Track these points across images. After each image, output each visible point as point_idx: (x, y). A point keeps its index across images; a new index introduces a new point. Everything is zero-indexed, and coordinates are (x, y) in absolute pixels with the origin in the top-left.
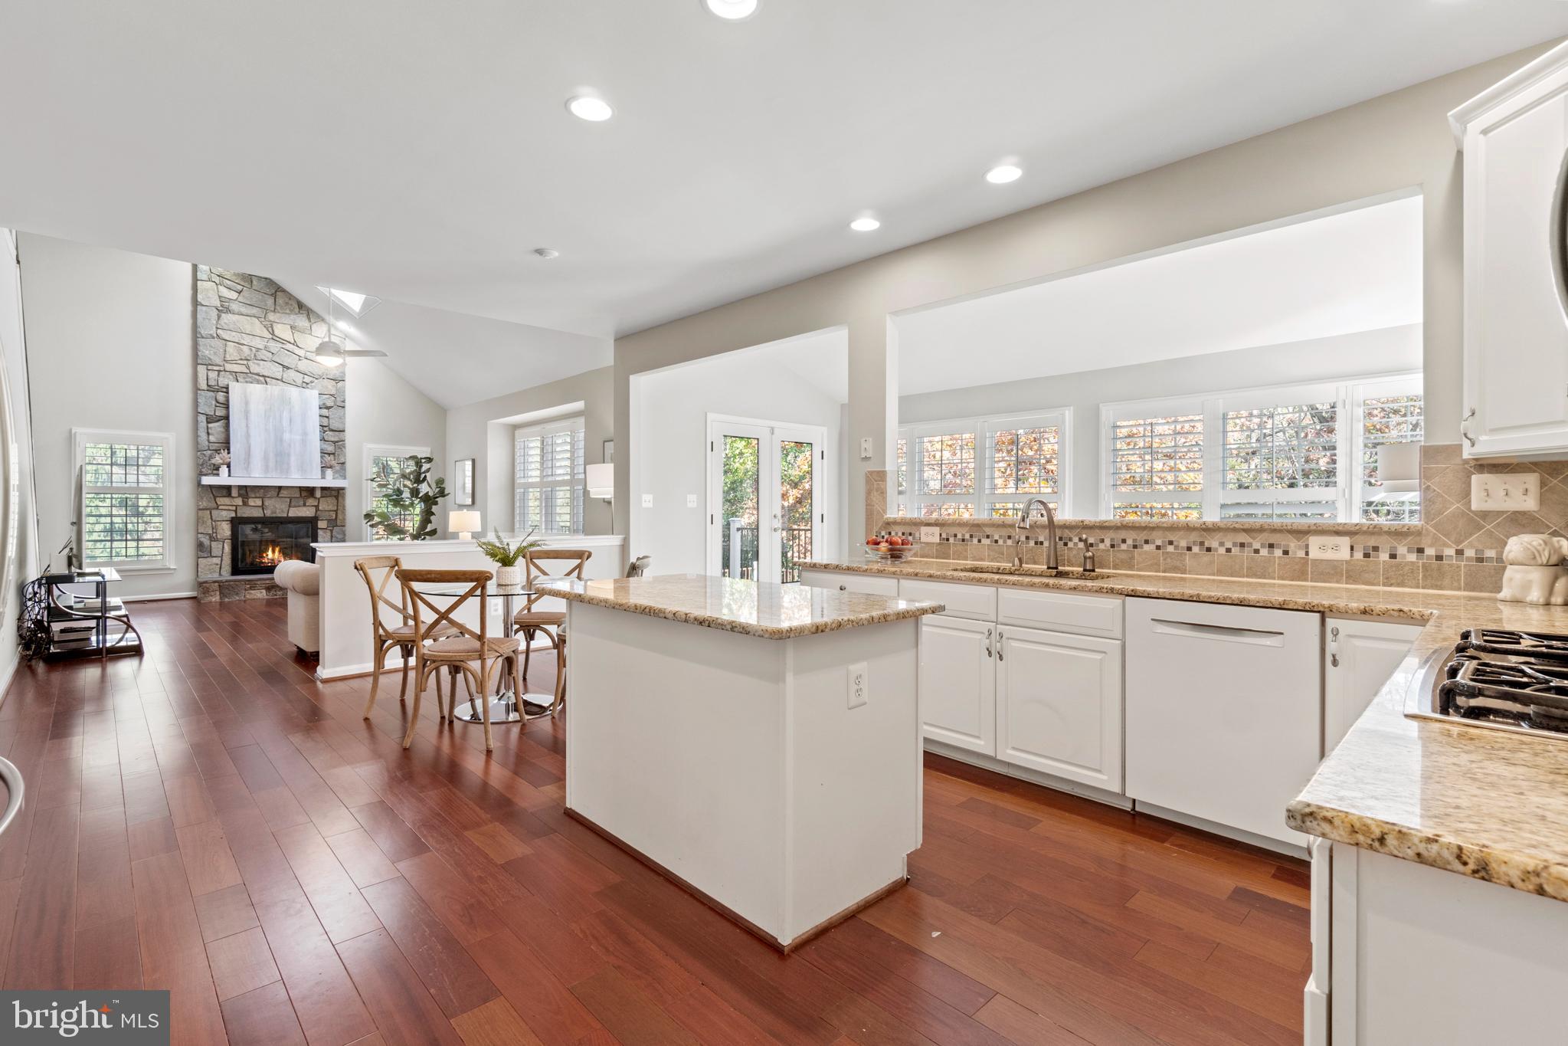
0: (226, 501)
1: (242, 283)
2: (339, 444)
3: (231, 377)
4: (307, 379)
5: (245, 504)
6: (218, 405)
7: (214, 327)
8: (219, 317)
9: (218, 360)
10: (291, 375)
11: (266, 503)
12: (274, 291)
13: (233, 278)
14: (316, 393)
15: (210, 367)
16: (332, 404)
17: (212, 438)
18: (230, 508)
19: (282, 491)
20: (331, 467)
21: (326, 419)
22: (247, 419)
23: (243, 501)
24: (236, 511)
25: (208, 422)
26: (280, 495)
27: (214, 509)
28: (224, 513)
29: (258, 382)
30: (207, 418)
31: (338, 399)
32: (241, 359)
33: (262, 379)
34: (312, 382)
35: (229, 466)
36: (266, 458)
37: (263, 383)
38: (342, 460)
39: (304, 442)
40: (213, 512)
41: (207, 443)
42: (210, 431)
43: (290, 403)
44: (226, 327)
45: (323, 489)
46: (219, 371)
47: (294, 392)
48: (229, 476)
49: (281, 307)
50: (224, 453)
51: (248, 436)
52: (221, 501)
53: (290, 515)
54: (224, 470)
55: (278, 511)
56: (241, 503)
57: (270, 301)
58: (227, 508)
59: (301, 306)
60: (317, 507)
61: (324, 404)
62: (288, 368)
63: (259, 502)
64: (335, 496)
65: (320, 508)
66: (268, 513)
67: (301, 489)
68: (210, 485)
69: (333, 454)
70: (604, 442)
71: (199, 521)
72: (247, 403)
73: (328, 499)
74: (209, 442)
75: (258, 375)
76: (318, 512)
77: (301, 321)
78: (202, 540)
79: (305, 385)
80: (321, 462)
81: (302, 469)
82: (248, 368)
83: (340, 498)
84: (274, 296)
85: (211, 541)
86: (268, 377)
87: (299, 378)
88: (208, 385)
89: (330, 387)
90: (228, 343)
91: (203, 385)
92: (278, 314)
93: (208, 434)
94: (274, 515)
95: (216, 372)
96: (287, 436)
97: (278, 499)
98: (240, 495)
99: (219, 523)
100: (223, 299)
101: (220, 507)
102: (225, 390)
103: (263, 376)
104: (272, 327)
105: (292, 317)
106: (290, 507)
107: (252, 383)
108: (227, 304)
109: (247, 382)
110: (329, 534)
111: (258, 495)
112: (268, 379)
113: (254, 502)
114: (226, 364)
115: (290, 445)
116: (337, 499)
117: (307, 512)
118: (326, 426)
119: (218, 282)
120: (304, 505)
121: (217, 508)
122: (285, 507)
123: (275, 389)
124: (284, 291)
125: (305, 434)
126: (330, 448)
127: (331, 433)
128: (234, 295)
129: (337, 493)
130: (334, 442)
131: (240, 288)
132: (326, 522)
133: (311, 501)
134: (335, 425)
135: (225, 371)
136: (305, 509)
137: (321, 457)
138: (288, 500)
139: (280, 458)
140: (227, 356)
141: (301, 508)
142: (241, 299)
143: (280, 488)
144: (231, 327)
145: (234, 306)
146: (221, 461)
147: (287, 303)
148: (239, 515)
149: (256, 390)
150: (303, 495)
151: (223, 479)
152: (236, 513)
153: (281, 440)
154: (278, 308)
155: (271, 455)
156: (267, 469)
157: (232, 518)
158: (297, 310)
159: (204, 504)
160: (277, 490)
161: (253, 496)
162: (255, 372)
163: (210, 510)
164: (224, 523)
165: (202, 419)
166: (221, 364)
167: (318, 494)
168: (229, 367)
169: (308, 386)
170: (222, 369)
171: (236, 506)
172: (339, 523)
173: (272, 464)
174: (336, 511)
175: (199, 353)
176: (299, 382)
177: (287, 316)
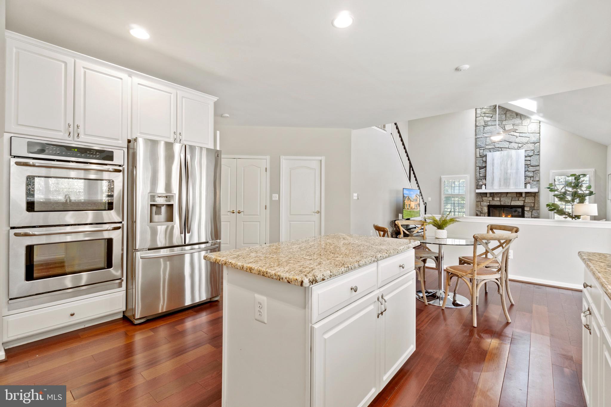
0: (486, 198)
1: (493, 113)
2: (536, 172)
3: (488, 151)
4: (520, 145)
5: (493, 200)
6: (483, 162)
7: (482, 133)
8: (484, 129)
9: (483, 146)
10: (513, 145)
11: (502, 199)
12: (505, 112)
13: (489, 112)
14: (524, 150)
15: (480, 149)
16: (532, 154)
17: (481, 175)
18: (488, 201)
19: (508, 194)
20: (529, 183)
21: (529, 161)
22: (493, 166)
23: (492, 199)
24: (489, 202)
25: (480, 169)
26: (507, 196)
27: (482, 201)
28: (485, 203)
29: (498, 151)
30: (479, 168)
31: (535, 151)
32: (492, 143)
33: (500, 149)
34: (522, 146)
35: (485, 186)
36: (500, 181)
37: (501, 151)
38: (538, 179)
39: (517, 173)
40: (481, 203)
41: (479, 177)
42: (480, 172)
43: (511, 157)
44: (486, 132)
45: (526, 193)
46: (484, 149)
47: (513, 152)
48: (485, 189)
49: (509, 118)
50: (484, 181)
51: (493, 173)
52: (484, 198)
53: (512, 204)
54: (484, 187)
55: (506, 202)
56: (491, 199)
57: (504, 116)
58: (486, 201)
59: (517, 114)
60: (524, 201)
61: (528, 155)
62: (511, 142)
63: (498, 199)
64: (533, 196)
65: (526, 201)
66: (502, 203)
67: (517, 193)
68: (480, 193)
69: (533, 177)
71: (477, 206)
72: (493, 160)
73: (530, 197)
74: (480, 177)
75: (499, 148)
76: (525, 203)
77: (518, 121)
78: (477, 213)
79: (519, 148)
80: (525, 181)
81: (516, 184)
82: (495, 146)
83: (536, 197)
84: (505, 114)
85: (481, 213)
86: (503, 148)
87: (516, 146)
88: (480, 156)
89: (531, 146)
90: (487, 138)
91: (478, 156)
92: (507, 121)
93: (480, 174)
94: (505, 204)
95: (483, 150)
96: (509, 171)
97: (507, 198)
98: (490, 196)
99: (483, 207)
100: (485, 122)
101: (484, 201)
102: (486, 156)
103: (501, 148)
104: (504, 127)
105: (513, 120)
106: (511, 201)
107: (496, 151)
108: (487, 123)
109: (494, 152)
110: (530, 213)
111: (498, 196)
112: (502, 149)
114: (486, 146)
115: (510, 175)
116: (535, 198)
117: (520, 203)
118: (529, 165)
119: (483, 116)
120: (518, 200)
121: (483, 201)
122: (509, 201)
123: (505, 152)
124: (510, 110)
125: (517, 169)
126: (531, 174)
127: (531, 167)
128: (489, 119)
129: (535, 195)
130: (533, 171)
131: (491, 115)
132: (529, 208)
133: (521, 199)
134: (533, 163)
135: (486, 149)
136: (518, 202)
137: (525, 179)
138: (511, 198)
139: (506, 181)
140: (487, 143)
141: (517, 201)
142: (492, 120)
143: (507, 193)
144: (488, 131)
145: (489, 123)
146: (482, 183)
147: (511, 115)
148: (491, 204)
149: (497, 154)
150: (518, 196)
151: (483, 190)
152: (490, 203)
153: (507, 173)
154: (507, 118)
155: (502, 180)
156: (500, 185)
157: (488, 205)
158: (515, 116)
159: (478, 200)
160: (506, 194)
161: (496, 196)
162: (497, 147)
163: (480, 202)
164: (485, 207)
165: (478, 168)
166: (485, 146)
167: (524, 195)
168: (487, 147)
169: (521, 148)
170: (485, 148)
171: (490, 200)
172: (535, 208)
173: (502, 183)
174: (534, 203)
175: (477, 144)
176: (516, 147)
177: (511, 121)
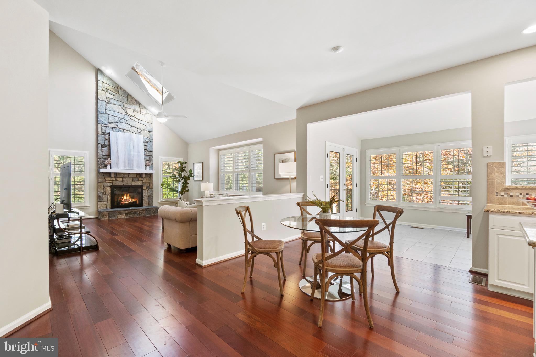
0: (109, 179)
1: (115, 92)
2: (151, 157)
3: (111, 129)
4: (139, 131)
5: (116, 180)
6: (106, 140)
7: (104, 109)
8: (106, 105)
9: (106, 123)
10: (133, 129)
11: (124, 180)
12: (127, 96)
13: (111, 90)
14: (142, 136)
15: (103, 125)
16: (148, 141)
17: (104, 154)
18: (111, 182)
19: (130, 175)
20: (148, 165)
21: (146, 147)
22: (117, 146)
23: (115, 179)
24: (112, 183)
25: (102, 147)
26: (129, 177)
27: (104, 182)
28: (108, 184)
29: (121, 131)
30: (102, 145)
31: (150, 139)
32: (114, 122)
33: (122, 130)
34: (141, 132)
35: (111, 165)
36: (124, 162)
37: (123, 132)
38: (152, 163)
39: (138, 156)
40: (105, 183)
41: (101, 155)
42: (103, 151)
43: (133, 140)
44: (109, 109)
45: (145, 174)
46: (106, 127)
47: (134, 135)
48: (111, 169)
49: (129, 102)
50: (109, 160)
51: (118, 153)
52: (107, 179)
53: (133, 184)
54: (109, 166)
55: (128, 183)
56: (114, 180)
57: (125, 100)
58: (109, 181)
59: (137, 102)
60: (143, 181)
61: (145, 141)
62: (132, 126)
63: (121, 179)
64: (149, 177)
65: (144, 181)
66: (125, 184)
67: (137, 174)
68: (103, 173)
69: (149, 160)
70: (275, 154)
71: (98, 187)
72: (117, 140)
73: (147, 178)
74: (102, 155)
75: (121, 128)
76: (143, 183)
77: (137, 108)
78: (100, 194)
79: (138, 133)
80: (145, 164)
81: (138, 166)
82: (117, 126)
84: (127, 97)
85: (103, 195)
86: (125, 130)
87: (136, 130)
88: (102, 132)
89: (147, 134)
90: (110, 116)
91: (100, 132)
92: (128, 105)
93: (102, 152)
94: (127, 184)
95: (105, 127)
96: (132, 153)
97: (128, 178)
98: (115, 177)
99: (106, 188)
100: (108, 98)
101: (107, 181)
102: (108, 134)
103: (123, 129)
104: (126, 110)
105: (134, 106)
106: (133, 181)
107: (118, 132)
108: (109, 100)
109: (117, 131)
110: (147, 192)
111: (121, 177)
112: (125, 131)
113: (120, 179)
114: (109, 124)
115: (133, 157)
116: (150, 178)
118: (146, 149)
119: (106, 91)
120: (138, 180)
121: (106, 182)
122: (131, 181)
123: (127, 134)
124: (130, 96)
125: (139, 152)
126: (148, 158)
127: (148, 152)
128: (112, 97)
129: (150, 176)
130: (149, 156)
131: (114, 94)
132: (146, 187)
133: (140, 179)
134: (149, 149)
135: (108, 127)
136: (138, 182)
137: (145, 161)
138: (132, 179)
139: (130, 162)
140: (109, 121)
141: (137, 182)
142: (114, 98)
143: (129, 174)
144: (111, 109)
145: (112, 101)
146: (108, 163)
147: (132, 101)
148: (114, 184)
149: (120, 134)
150: (137, 176)
151: (108, 170)
152: (113, 184)
153: (130, 155)
154: (128, 102)
155: (126, 161)
156: (125, 166)
157: (111, 185)
158: (135, 103)
159: (100, 180)
160: (128, 175)
161: (119, 177)
162: (120, 127)
163: (103, 182)
164: (108, 188)
165: (100, 146)
166: (107, 124)
167: (144, 176)
168: (110, 125)
169: (140, 133)
170: (107, 126)
171: (113, 181)
172: (150, 188)
173: (127, 164)
174: (150, 183)
175: (99, 119)
176: (136, 132)
177: (132, 106)
